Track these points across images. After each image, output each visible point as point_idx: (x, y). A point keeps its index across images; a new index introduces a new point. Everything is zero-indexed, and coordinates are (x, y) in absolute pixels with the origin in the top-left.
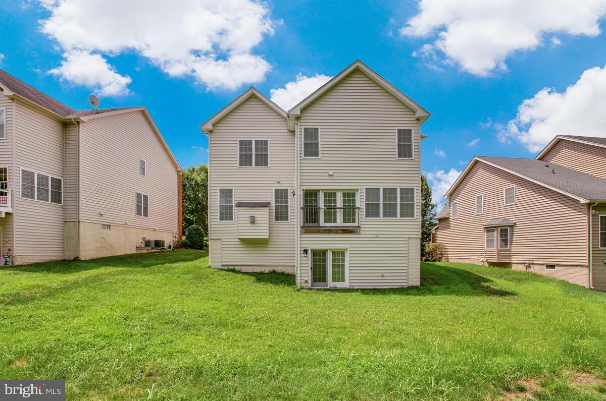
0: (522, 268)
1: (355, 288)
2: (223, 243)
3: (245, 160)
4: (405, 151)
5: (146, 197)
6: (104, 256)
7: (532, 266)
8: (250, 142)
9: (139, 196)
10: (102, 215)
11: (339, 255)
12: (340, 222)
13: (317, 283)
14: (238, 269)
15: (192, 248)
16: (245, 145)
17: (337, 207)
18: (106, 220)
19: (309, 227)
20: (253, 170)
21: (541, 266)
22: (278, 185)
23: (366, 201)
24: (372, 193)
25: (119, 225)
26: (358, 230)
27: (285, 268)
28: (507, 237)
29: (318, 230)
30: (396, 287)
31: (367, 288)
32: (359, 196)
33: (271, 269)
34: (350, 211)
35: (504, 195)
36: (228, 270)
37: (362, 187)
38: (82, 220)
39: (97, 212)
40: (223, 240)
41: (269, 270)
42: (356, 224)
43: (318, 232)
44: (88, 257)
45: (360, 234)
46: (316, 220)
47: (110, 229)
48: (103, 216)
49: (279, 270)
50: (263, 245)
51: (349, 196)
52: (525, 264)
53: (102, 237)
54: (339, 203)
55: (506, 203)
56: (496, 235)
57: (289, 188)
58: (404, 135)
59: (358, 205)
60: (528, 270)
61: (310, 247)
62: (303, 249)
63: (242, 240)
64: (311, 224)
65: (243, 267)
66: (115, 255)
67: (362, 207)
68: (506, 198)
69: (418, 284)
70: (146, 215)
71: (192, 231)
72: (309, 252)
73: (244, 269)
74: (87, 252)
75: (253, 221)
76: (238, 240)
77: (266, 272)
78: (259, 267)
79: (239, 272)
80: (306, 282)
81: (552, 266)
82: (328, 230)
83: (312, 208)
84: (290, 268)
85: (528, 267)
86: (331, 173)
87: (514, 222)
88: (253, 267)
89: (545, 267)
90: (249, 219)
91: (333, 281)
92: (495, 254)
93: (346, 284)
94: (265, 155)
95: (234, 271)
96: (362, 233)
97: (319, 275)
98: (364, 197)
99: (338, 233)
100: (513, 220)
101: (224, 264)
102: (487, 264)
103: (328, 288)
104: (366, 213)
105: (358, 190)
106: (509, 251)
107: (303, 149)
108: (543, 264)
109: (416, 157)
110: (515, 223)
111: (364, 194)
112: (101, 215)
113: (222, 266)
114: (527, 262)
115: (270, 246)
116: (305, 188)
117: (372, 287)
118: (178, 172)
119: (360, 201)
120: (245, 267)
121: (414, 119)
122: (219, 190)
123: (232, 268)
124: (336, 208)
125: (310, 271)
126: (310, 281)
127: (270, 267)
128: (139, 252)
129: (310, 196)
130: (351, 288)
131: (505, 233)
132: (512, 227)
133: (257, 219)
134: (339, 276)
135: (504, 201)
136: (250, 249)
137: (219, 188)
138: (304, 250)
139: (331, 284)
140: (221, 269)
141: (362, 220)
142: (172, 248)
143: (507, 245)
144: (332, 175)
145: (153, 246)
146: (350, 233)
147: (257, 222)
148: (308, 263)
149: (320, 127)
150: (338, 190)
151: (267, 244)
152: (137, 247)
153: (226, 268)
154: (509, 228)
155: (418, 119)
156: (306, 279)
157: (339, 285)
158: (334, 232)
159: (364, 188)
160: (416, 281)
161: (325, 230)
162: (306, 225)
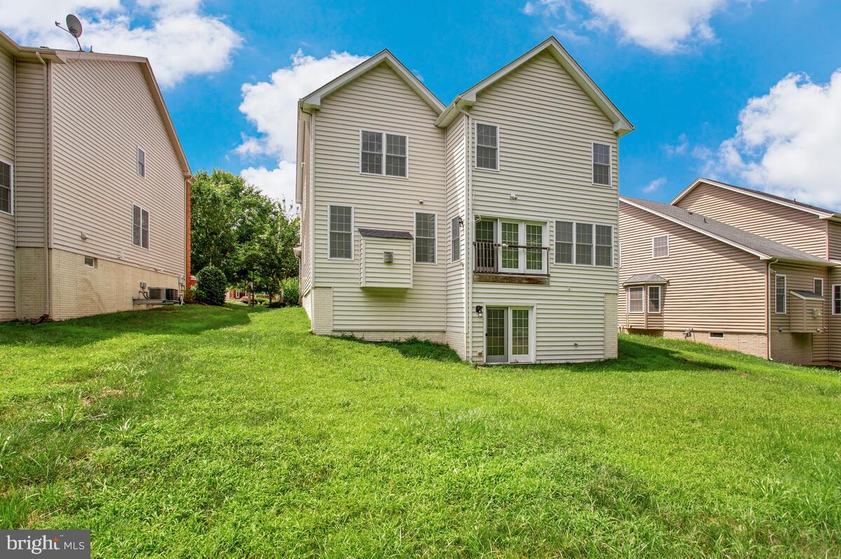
0: (681, 337)
1: (543, 362)
2: (335, 294)
3: (370, 164)
4: (601, 175)
5: (145, 214)
6: (88, 315)
7: (692, 333)
8: (379, 136)
9: (136, 210)
10: (86, 238)
11: (522, 316)
12: (522, 268)
13: (492, 357)
14: (358, 335)
15: (208, 304)
16: (371, 141)
17: (519, 245)
18: (91, 249)
19: (486, 272)
20: (383, 181)
21: (704, 334)
22: (420, 207)
23: (557, 240)
24: (563, 228)
25: (110, 260)
26: (547, 281)
27: (430, 334)
28: (658, 298)
29: (496, 277)
30: (591, 361)
31: (557, 362)
32: (548, 231)
33: (409, 336)
34: (535, 253)
35: (653, 245)
36: (343, 338)
37: (551, 220)
38: (55, 246)
39: (76, 233)
40: (335, 290)
41: (407, 337)
42: (544, 271)
43: (495, 280)
44: (65, 316)
45: (549, 286)
46: (492, 263)
47: (96, 267)
48: (87, 240)
49: (422, 337)
50: (399, 299)
51: (535, 230)
52: (684, 331)
53: (86, 280)
54: (522, 240)
55: (655, 256)
56: (644, 295)
57: (436, 213)
58: (601, 151)
59: (545, 243)
60: (688, 338)
61: (486, 303)
62: (475, 305)
63: (365, 290)
64: (488, 269)
65: (366, 334)
66: (104, 312)
67: (551, 248)
68: (656, 249)
69: (615, 356)
70: (145, 245)
71: (208, 275)
72: (484, 310)
73: (368, 337)
74: (64, 306)
75: (389, 259)
76: (360, 290)
77: (403, 340)
78: (392, 334)
79: (361, 341)
80: (480, 354)
81: (720, 335)
82: (510, 278)
83: (489, 245)
84: (437, 334)
85: (688, 335)
86: (513, 195)
87: (667, 279)
88: (383, 333)
89: (709, 335)
90: (382, 256)
91: (513, 354)
92: (643, 318)
93: (531, 358)
94: (401, 158)
95: (352, 338)
96: (551, 284)
97: (495, 345)
98: (554, 234)
99: (522, 283)
100: (665, 277)
101: (336, 327)
102: (626, 332)
103: (509, 363)
104: (556, 256)
105: (546, 223)
106: (660, 315)
107: (476, 155)
108: (707, 332)
109: (615, 184)
110: (668, 282)
111: (554, 229)
112: (84, 239)
113: (334, 331)
114: (688, 329)
115: (408, 301)
116: (480, 213)
117: (564, 362)
118: (186, 178)
119: (548, 238)
120: (370, 333)
121: (611, 132)
122: (329, 207)
123: (350, 334)
124: (517, 247)
125: (485, 339)
126: (485, 354)
127: (408, 334)
128: (137, 308)
129: (484, 226)
130: (538, 362)
131: (656, 292)
132: (663, 285)
133: (395, 257)
134: (522, 347)
135: (653, 253)
136: (379, 304)
137: (329, 204)
138: (477, 307)
139: (512, 358)
140: (332, 337)
141: (552, 266)
142: (182, 302)
143: (657, 307)
144: (516, 199)
145: (164, 298)
146: (537, 283)
147: (395, 262)
148: (482, 327)
149: (499, 126)
150: (522, 221)
151: (403, 297)
152: (134, 300)
153: (340, 334)
154: (660, 287)
155: (616, 134)
156: (480, 350)
157: (522, 359)
158: (517, 281)
159: (554, 220)
160: (612, 353)
161: (505, 278)
162: (481, 269)
